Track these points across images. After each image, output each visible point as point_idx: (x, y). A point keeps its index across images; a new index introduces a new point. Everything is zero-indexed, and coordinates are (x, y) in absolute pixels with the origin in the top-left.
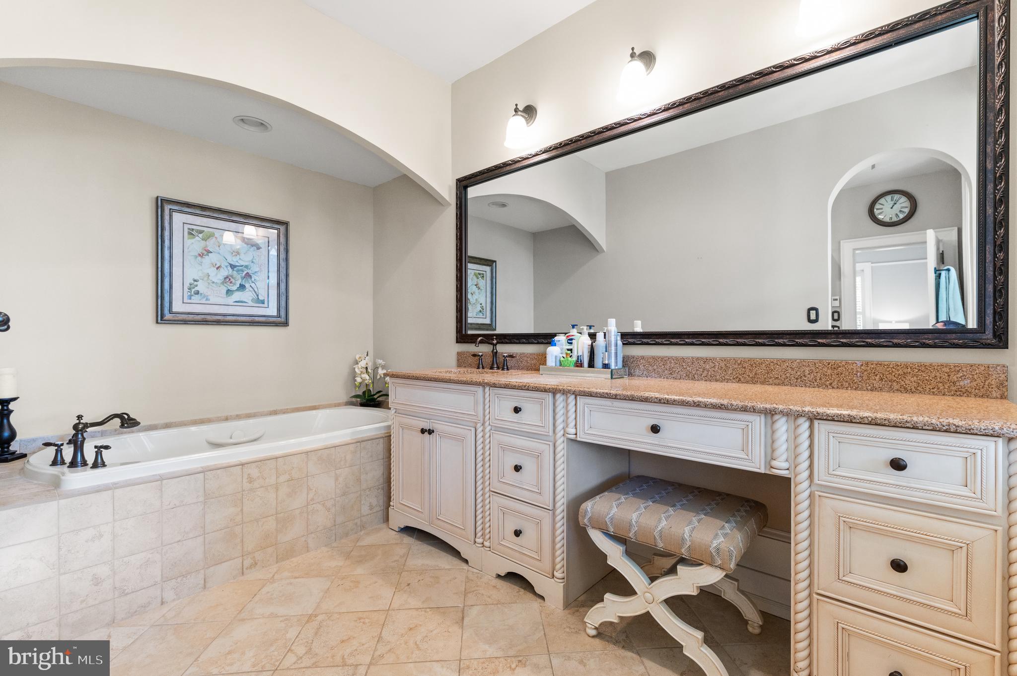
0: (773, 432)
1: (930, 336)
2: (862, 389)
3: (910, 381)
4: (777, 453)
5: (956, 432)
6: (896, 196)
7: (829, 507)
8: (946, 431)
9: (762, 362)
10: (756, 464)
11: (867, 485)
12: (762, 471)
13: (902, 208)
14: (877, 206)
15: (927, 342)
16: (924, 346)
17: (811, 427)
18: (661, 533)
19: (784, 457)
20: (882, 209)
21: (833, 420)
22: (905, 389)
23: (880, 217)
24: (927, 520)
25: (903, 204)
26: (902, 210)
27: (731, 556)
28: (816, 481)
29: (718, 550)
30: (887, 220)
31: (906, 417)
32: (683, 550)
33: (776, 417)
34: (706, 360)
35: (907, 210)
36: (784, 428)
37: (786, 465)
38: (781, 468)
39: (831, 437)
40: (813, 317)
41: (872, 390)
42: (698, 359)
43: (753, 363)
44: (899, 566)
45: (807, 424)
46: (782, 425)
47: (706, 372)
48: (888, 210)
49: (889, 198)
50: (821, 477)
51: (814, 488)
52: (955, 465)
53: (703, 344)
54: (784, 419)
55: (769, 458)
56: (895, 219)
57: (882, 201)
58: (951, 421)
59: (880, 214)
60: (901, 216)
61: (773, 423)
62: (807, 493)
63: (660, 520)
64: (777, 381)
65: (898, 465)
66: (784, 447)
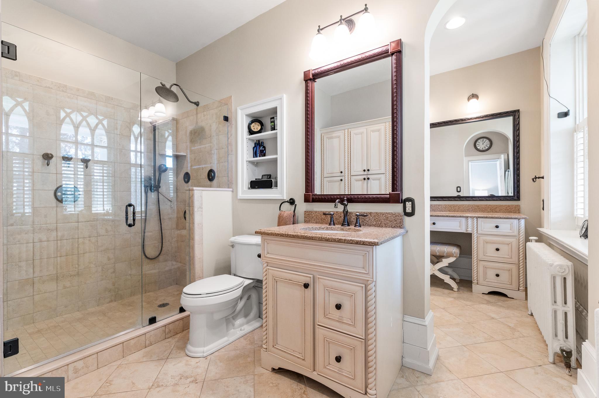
0: (467, 222)
1: (502, 198)
2: (485, 212)
3: (498, 209)
4: (468, 227)
5: (509, 219)
6: (485, 140)
7: (482, 238)
8: (507, 218)
9: (457, 205)
10: (463, 230)
11: (491, 232)
12: (465, 232)
13: (487, 144)
14: (477, 143)
15: (501, 199)
16: (501, 200)
17: (477, 220)
18: (438, 251)
19: (470, 228)
20: (479, 144)
21: (483, 218)
22: (496, 212)
23: (478, 148)
24: (503, 238)
25: (487, 142)
26: (487, 145)
27: (458, 253)
28: (479, 233)
29: (455, 252)
30: (481, 149)
31: (499, 216)
32: (445, 254)
33: (468, 218)
34: (439, 205)
35: (489, 145)
36: (470, 221)
37: (471, 230)
38: (470, 230)
39: (482, 222)
40: (459, 190)
41: (488, 212)
42: (436, 205)
43: (454, 206)
44: (497, 250)
45: (476, 219)
46: (470, 220)
47: (439, 209)
48: (481, 145)
49: (482, 140)
50: (480, 232)
51: (478, 235)
52: (508, 226)
53: (438, 200)
54: (470, 219)
55: (466, 228)
56: (484, 149)
57: (479, 141)
58: (508, 216)
59: (478, 146)
60: (487, 148)
61: (467, 220)
62: (476, 236)
63: (437, 248)
64: (462, 211)
65: (497, 227)
66: (470, 226)
